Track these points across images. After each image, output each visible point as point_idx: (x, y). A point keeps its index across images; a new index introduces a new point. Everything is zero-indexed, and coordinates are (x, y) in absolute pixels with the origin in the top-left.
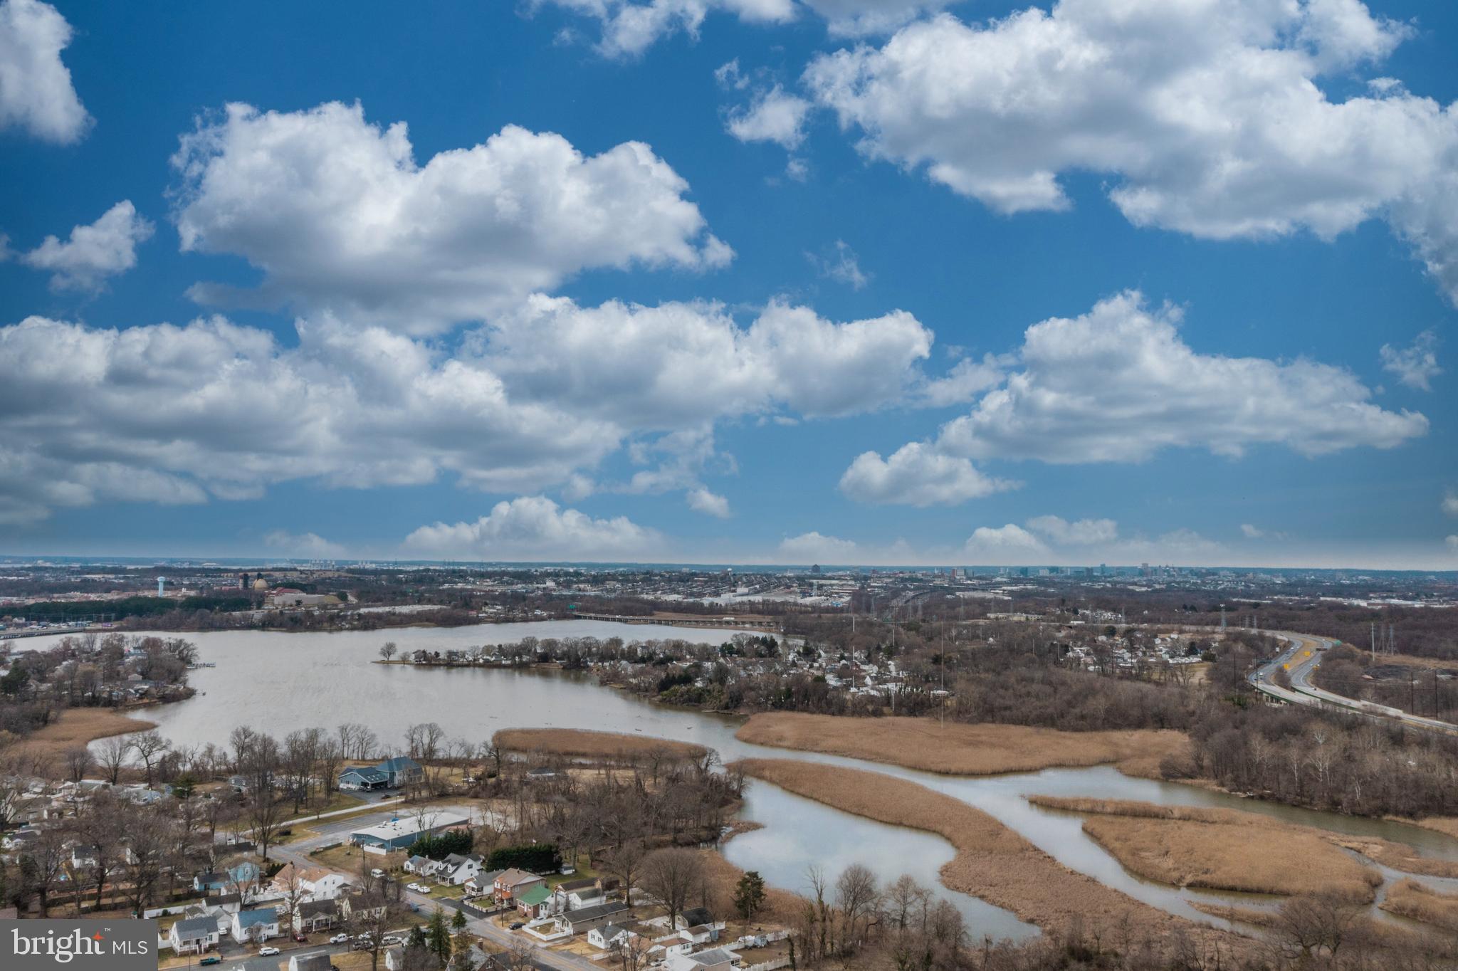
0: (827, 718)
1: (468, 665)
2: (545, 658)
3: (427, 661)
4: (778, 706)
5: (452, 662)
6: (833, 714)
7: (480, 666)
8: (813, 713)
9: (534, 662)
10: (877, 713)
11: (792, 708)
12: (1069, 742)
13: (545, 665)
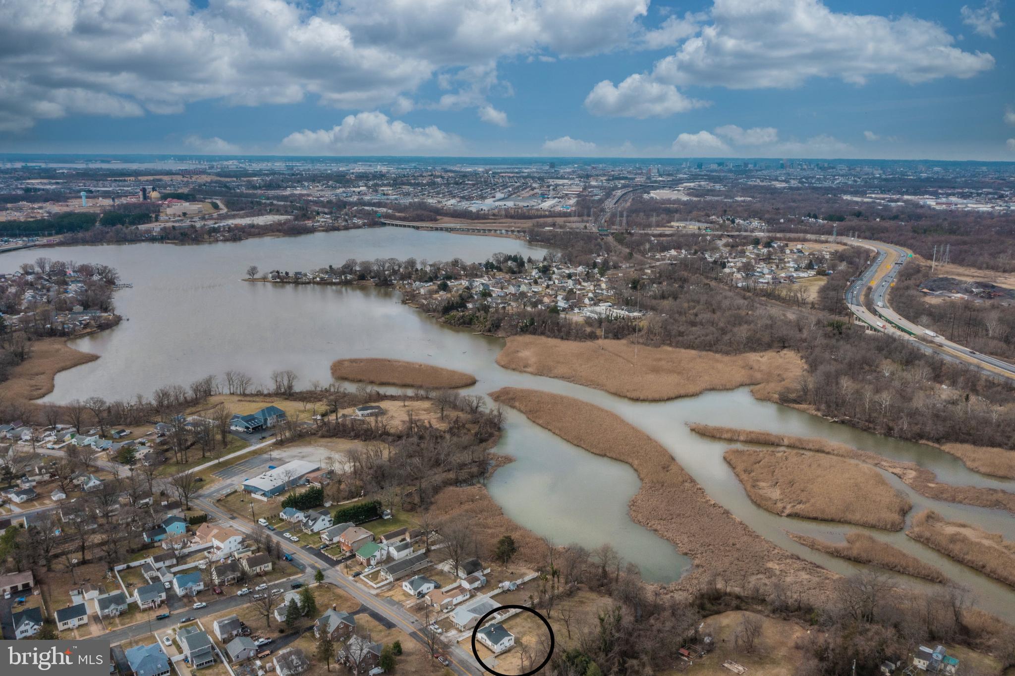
0: (556, 342)
1: (309, 283)
2: (362, 277)
3: (281, 280)
4: (524, 330)
5: (298, 281)
6: (562, 338)
7: (318, 283)
8: (548, 337)
9: (355, 280)
10: (593, 336)
11: (534, 332)
12: (720, 366)
13: (363, 282)
